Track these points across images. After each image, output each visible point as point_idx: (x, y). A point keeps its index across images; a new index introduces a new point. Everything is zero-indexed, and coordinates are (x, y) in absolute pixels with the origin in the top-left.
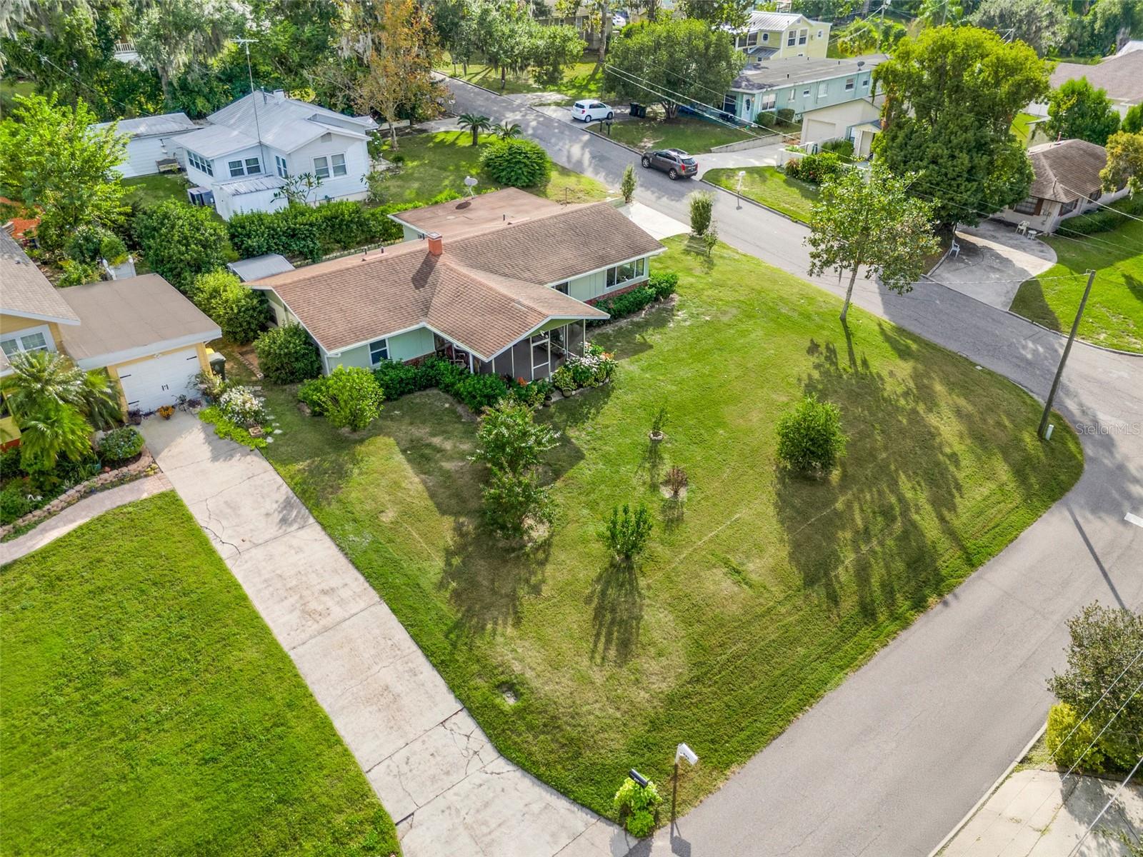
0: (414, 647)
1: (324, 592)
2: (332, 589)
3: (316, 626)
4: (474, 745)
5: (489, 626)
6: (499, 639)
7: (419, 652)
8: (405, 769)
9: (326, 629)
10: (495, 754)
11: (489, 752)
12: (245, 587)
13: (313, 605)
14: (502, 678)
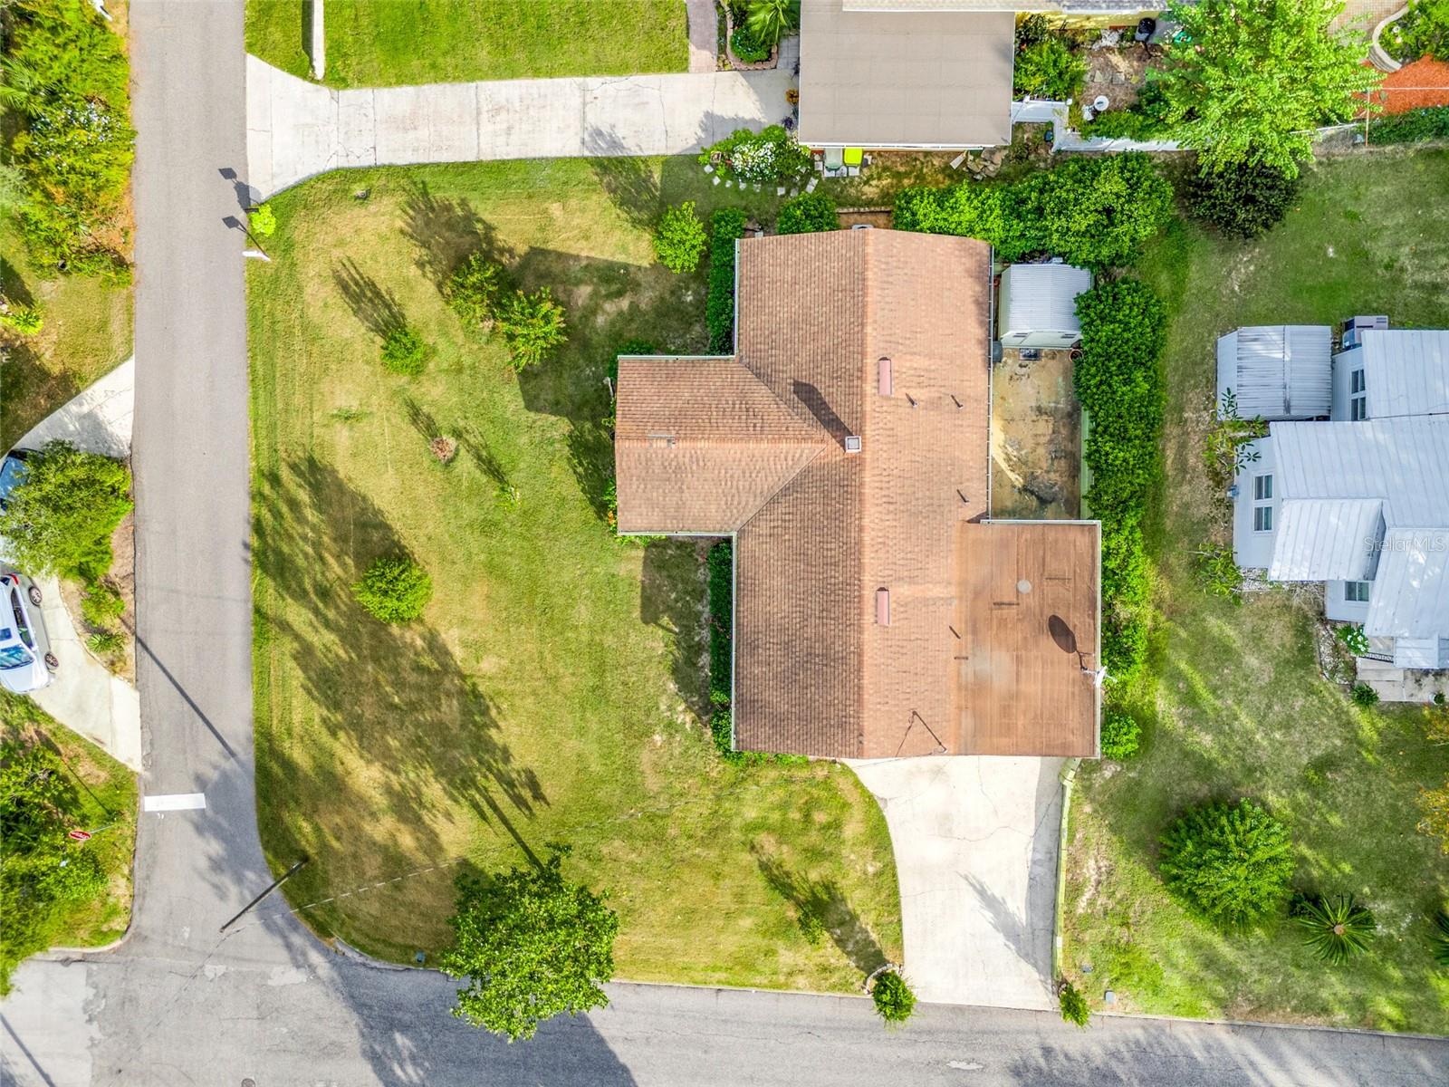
0: (432, 160)
1: (509, 128)
2: (509, 134)
3: (485, 109)
4: (352, 157)
5: (411, 213)
6: (398, 212)
7: (426, 161)
8: (363, 111)
9: (479, 114)
10: (340, 165)
11: (343, 163)
12: (549, 80)
13: (503, 115)
14: (372, 196)
